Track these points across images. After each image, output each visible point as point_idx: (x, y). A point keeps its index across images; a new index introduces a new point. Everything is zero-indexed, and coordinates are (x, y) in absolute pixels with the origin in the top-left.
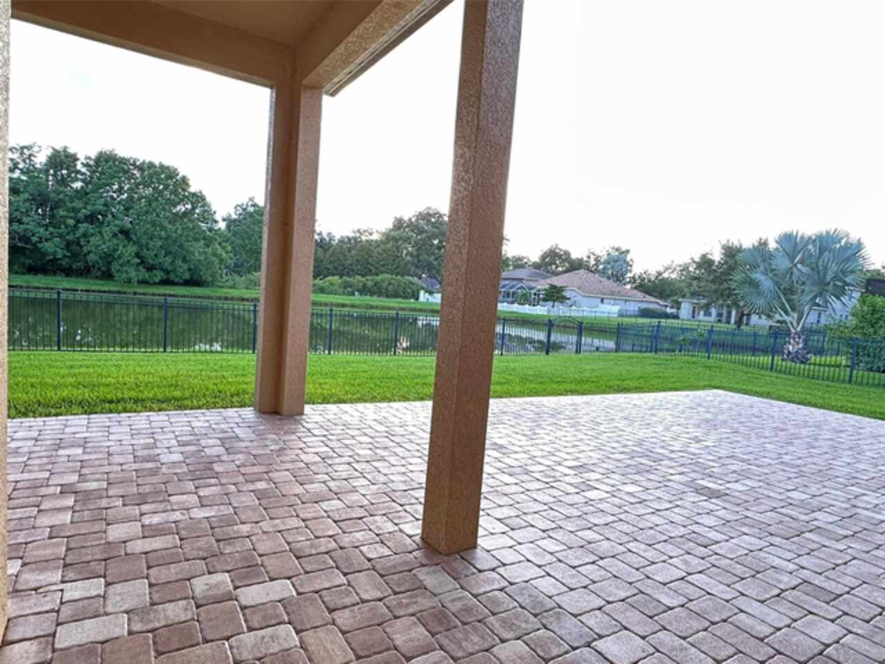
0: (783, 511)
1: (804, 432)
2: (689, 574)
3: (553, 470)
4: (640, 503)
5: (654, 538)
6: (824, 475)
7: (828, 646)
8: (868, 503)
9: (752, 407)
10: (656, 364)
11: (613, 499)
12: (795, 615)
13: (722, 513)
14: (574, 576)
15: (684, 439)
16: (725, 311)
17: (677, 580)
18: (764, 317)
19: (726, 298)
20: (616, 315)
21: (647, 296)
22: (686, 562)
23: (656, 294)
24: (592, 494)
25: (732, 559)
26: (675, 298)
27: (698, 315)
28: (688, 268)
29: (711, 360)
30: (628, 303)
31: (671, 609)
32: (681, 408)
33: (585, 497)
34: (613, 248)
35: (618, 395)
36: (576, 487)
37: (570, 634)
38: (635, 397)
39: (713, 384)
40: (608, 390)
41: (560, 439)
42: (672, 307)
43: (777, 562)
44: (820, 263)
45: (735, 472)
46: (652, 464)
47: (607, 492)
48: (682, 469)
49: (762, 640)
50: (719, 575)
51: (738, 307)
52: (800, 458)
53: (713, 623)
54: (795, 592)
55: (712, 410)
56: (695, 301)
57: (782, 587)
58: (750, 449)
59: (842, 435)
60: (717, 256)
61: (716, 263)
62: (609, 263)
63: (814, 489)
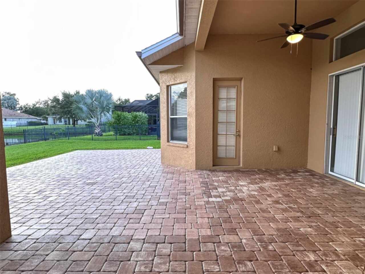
0: (114, 181)
1: (110, 158)
2: (97, 207)
3: (27, 197)
4: (71, 195)
5: (82, 202)
6: (120, 168)
7: (136, 207)
8: (132, 172)
9: (91, 154)
10: (47, 145)
11: (60, 197)
12: (127, 204)
13: (98, 188)
14: (61, 225)
15: (74, 170)
16: (67, 120)
17: (95, 211)
18: (83, 121)
19: (67, 114)
20: (15, 126)
21: (30, 116)
22: (95, 205)
23: (35, 115)
24: (50, 199)
25: (107, 199)
26: (45, 116)
27: (57, 122)
28: (47, 102)
29: (70, 140)
30: (20, 120)
31: (97, 218)
32: (67, 160)
33: (48, 201)
34: (6, 93)
35: (38, 161)
36: (42, 199)
37: (71, 240)
38: (46, 160)
39: (75, 148)
40: (31, 160)
41: (22, 185)
42: (43, 120)
43: (118, 194)
44: (101, 101)
45: (96, 175)
46: (68, 181)
47: (56, 196)
48: (79, 180)
49: (123, 213)
50: (106, 204)
51: (72, 118)
52: (112, 166)
53: (110, 216)
54: (125, 199)
55: (79, 158)
56: (55, 116)
57: (122, 199)
58: (97, 167)
59: (120, 156)
60: (61, 98)
61: (61, 100)
62: (5, 100)
63: (119, 173)
